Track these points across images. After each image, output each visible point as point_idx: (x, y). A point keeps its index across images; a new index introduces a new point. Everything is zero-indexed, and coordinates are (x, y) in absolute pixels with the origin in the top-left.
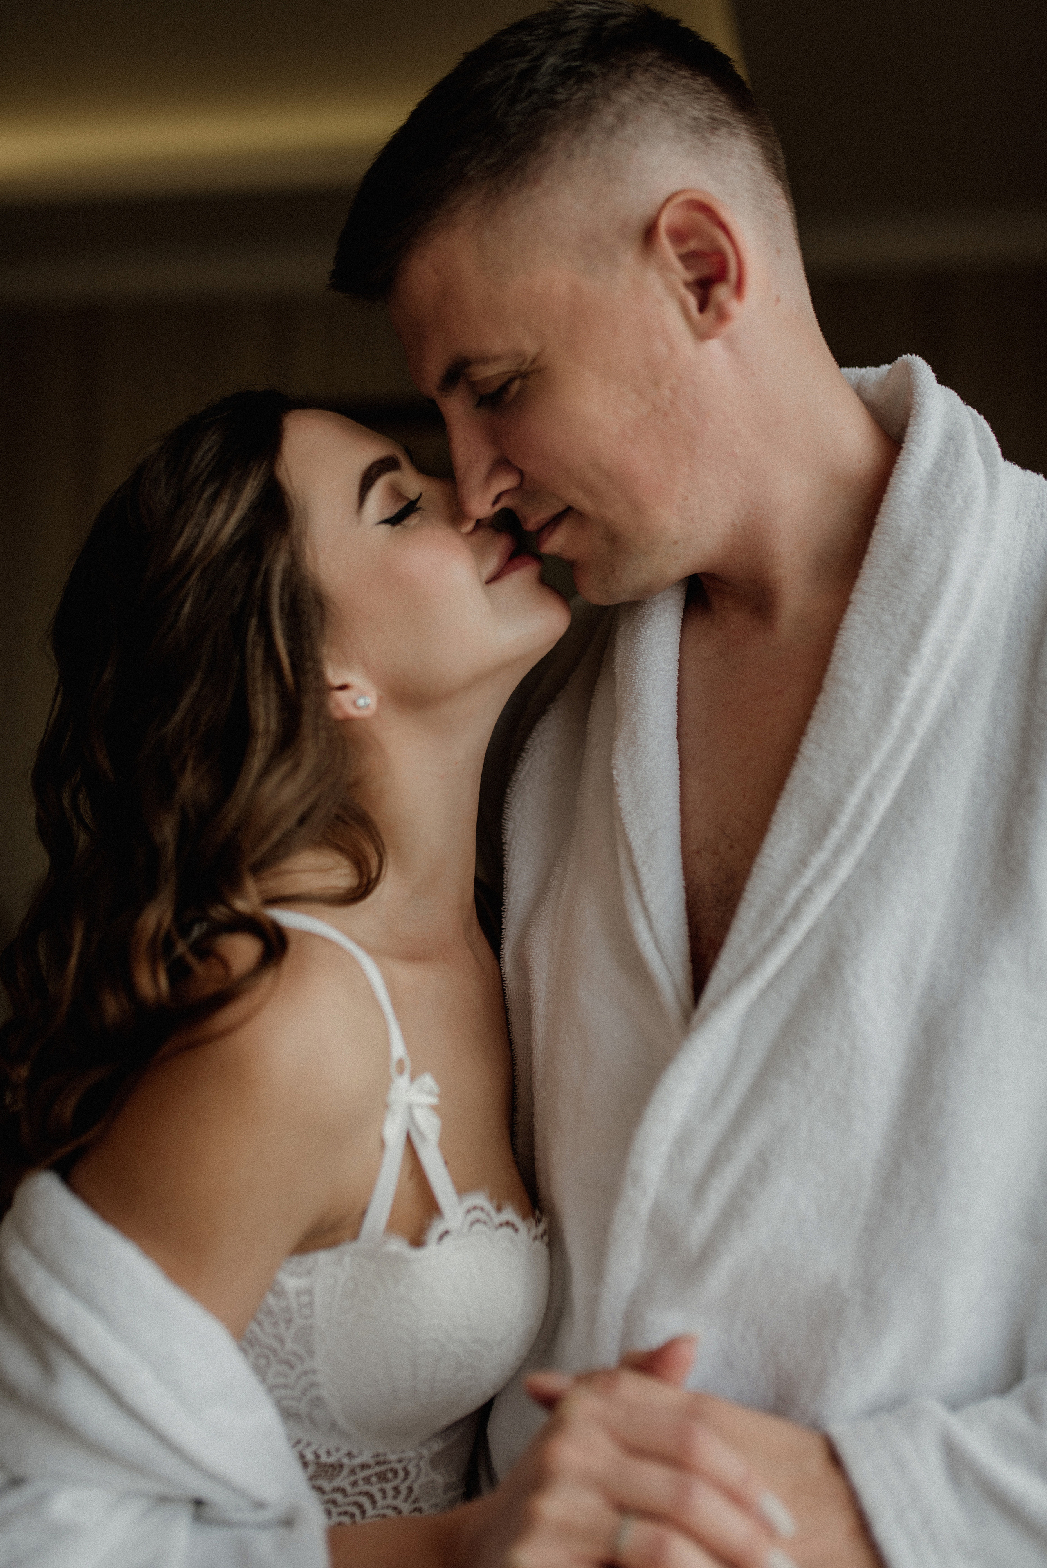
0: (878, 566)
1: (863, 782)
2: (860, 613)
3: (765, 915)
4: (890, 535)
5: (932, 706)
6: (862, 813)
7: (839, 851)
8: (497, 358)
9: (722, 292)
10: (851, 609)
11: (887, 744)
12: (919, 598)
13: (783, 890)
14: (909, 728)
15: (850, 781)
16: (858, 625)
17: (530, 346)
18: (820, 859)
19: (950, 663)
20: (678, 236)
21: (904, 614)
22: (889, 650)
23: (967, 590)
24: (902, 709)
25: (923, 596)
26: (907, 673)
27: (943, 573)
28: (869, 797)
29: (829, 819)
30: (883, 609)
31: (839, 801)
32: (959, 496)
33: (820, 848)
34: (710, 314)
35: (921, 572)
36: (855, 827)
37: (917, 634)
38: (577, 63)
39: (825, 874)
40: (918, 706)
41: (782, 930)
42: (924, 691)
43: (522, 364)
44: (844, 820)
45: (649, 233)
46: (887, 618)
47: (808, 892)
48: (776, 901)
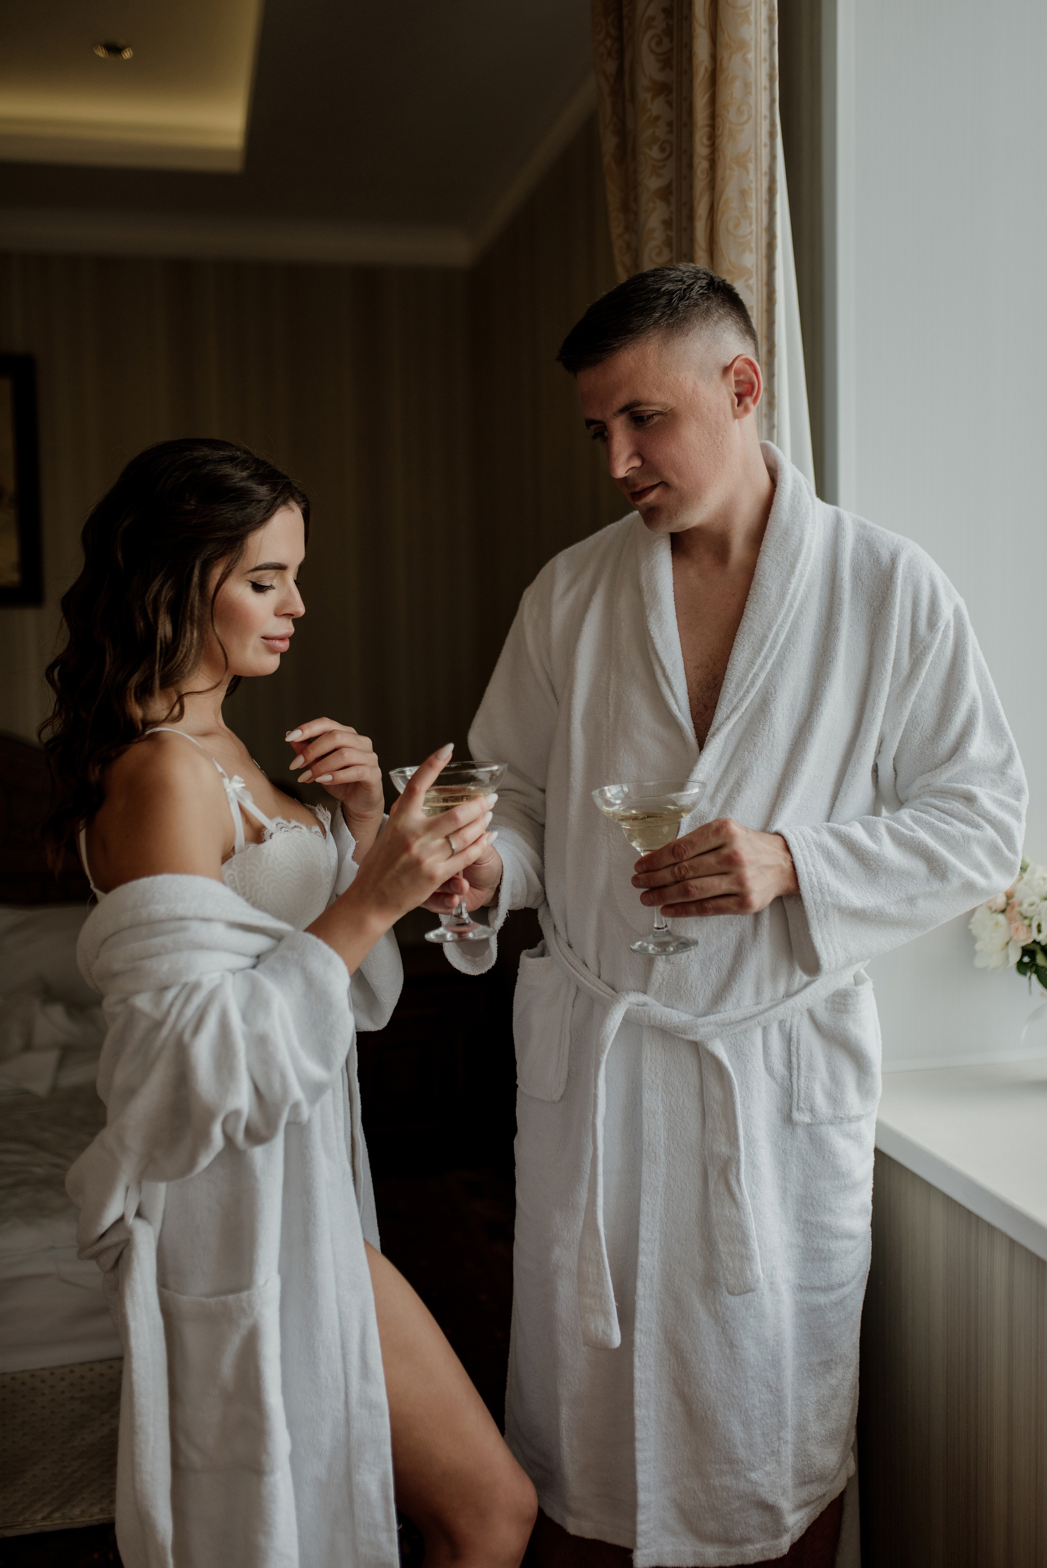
0: (773, 536)
1: (774, 629)
2: (767, 556)
3: (739, 686)
4: (777, 523)
5: (799, 597)
6: (775, 641)
7: (766, 658)
8: (654, 404)
9: (748, 400)
10: (761, 554)
11: (783, 612)
12: (792, 551)
13: (745, 675)
14: (791, 606)
15: (770, 628)
16: (768, 561)
17: (672, 402)
18: (760, 660)
19: (805, 579)
20: (737, 373)
21: (787, 558)
22: (781, 572)
23: (810, 548)
24: (789, 597)
25: (794, 550)
26: (790, 583)
27: (801, 541)
28: (777, 634)
29: (762, 643)
30: (777, 555)
31: (765, 637)
32: (803, 508)
33: (759, 656)
34: (742, 408)
35: (792, 540)
36: (772, 648)
37: (793, 566)
38: (706, 292)
39: (762, 667)
40: (794, 596)
41: (747, 692)
42: (796, 590)
43: (666, 409)
44: (768, 644)
45: (726, 370)
46: (779, 559)
47: (756, 675)
48: (742, 680)
